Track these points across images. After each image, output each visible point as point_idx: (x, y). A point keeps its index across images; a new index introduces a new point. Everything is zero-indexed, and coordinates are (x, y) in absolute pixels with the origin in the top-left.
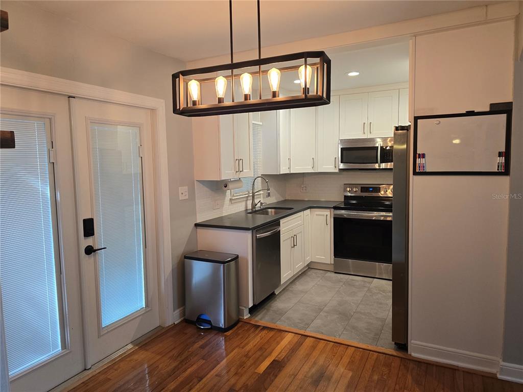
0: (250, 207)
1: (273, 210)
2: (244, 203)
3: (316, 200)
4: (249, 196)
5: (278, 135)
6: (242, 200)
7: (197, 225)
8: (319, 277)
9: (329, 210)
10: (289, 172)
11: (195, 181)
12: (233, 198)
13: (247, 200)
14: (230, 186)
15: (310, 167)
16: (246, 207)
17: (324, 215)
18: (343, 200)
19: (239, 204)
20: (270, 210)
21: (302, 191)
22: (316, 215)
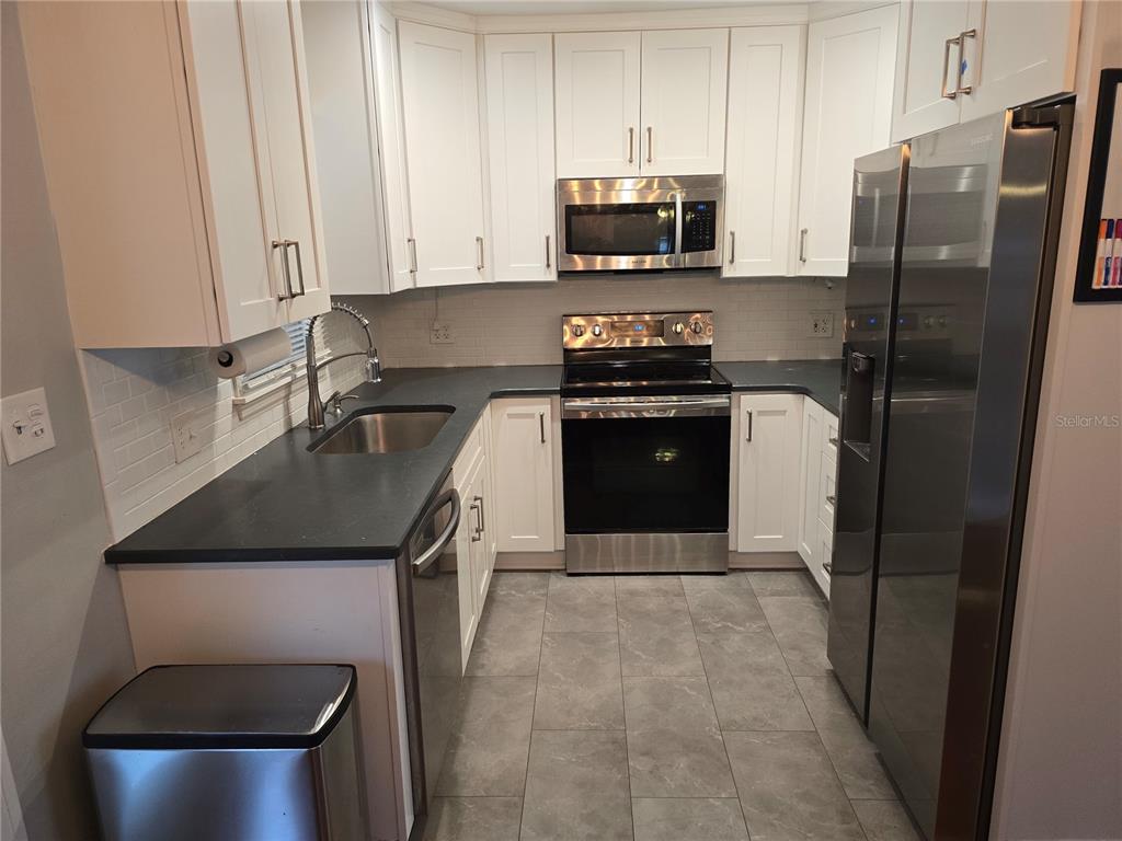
0: (300, 414)
1: (379, 417)
2: (280, 408)
3: (479, 364)
4: (295, 379)
5: (374, 151)
6: (273, 398)
7: (117, 557)
8: (533, 600)
9: (548, 400)
10: (410, 286)
11: (80, 356)
12: (249, 398)
13: (287, 397)
14: (249, 359)
15: (472, 267)
16: (289, 420)
17: (532, 416)
18: (562, 363)
19: (266, 416)
20: (367, 418)
21: (434, 340)
22: (510, 416)
